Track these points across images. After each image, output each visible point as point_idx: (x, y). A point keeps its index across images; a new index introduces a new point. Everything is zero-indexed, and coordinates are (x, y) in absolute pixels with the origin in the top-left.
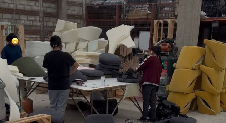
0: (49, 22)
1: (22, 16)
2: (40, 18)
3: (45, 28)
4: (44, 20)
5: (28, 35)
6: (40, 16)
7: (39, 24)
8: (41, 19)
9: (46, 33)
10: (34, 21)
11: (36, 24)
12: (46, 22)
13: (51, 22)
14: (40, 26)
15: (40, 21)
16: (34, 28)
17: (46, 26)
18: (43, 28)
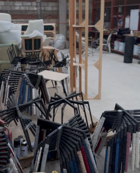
0: (48, 6)
1: (17, 2)
2: (37, 3)
3: (43, 12)
4: (42, 5)
5: (24, 19)
6: (37, 1)
7: (35, 9)
8: (39, 4)
9: (43, 17)
10: (30, 7)
11: (32, 9)
12: (44, 6)
13: (50, 6)
14: (37, 11)
15: (37, 6)
16: (30, 13)
17: (45, 10)
18: (41, 12)
